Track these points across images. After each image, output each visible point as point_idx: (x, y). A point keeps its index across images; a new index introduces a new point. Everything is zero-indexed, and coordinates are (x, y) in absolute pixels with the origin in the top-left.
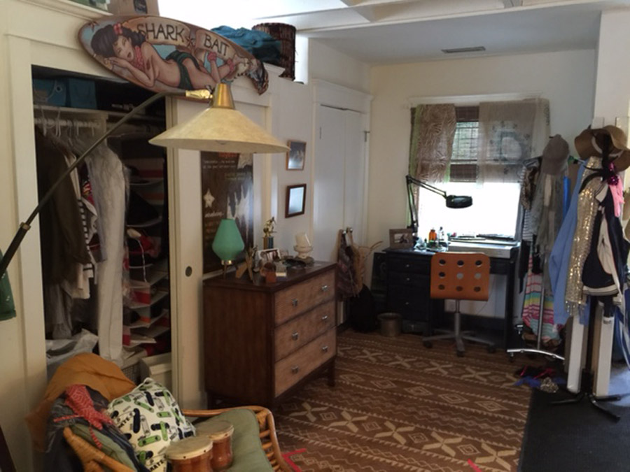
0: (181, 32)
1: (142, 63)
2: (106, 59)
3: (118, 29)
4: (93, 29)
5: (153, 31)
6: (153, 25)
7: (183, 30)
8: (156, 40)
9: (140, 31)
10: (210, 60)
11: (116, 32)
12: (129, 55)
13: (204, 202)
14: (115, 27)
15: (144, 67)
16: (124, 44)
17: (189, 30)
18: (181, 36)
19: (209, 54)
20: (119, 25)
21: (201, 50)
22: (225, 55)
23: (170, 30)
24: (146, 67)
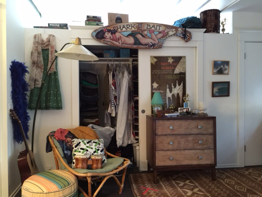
0: (134, 26)
1: (116, 39)
2: (101, 40)
3: (105, 30)
4: (96, 32)
5: (120, 28)
6: (120, 26)
7: (135, 25)
8: (122, 31)
9: (114, 29)
10: (150, 33)
11: (105, 31)
12: (110, 37)
13: (152, 86)
14: (104, 30)
15: (117, 40)
16: (108, 34)
17: (138, 25)
18: (134, 27)
19: (149, 31)
20: (106, 29)
21: (145, 30)
22: (159, 30)
23: (128, 26)
24: (118, 40)
